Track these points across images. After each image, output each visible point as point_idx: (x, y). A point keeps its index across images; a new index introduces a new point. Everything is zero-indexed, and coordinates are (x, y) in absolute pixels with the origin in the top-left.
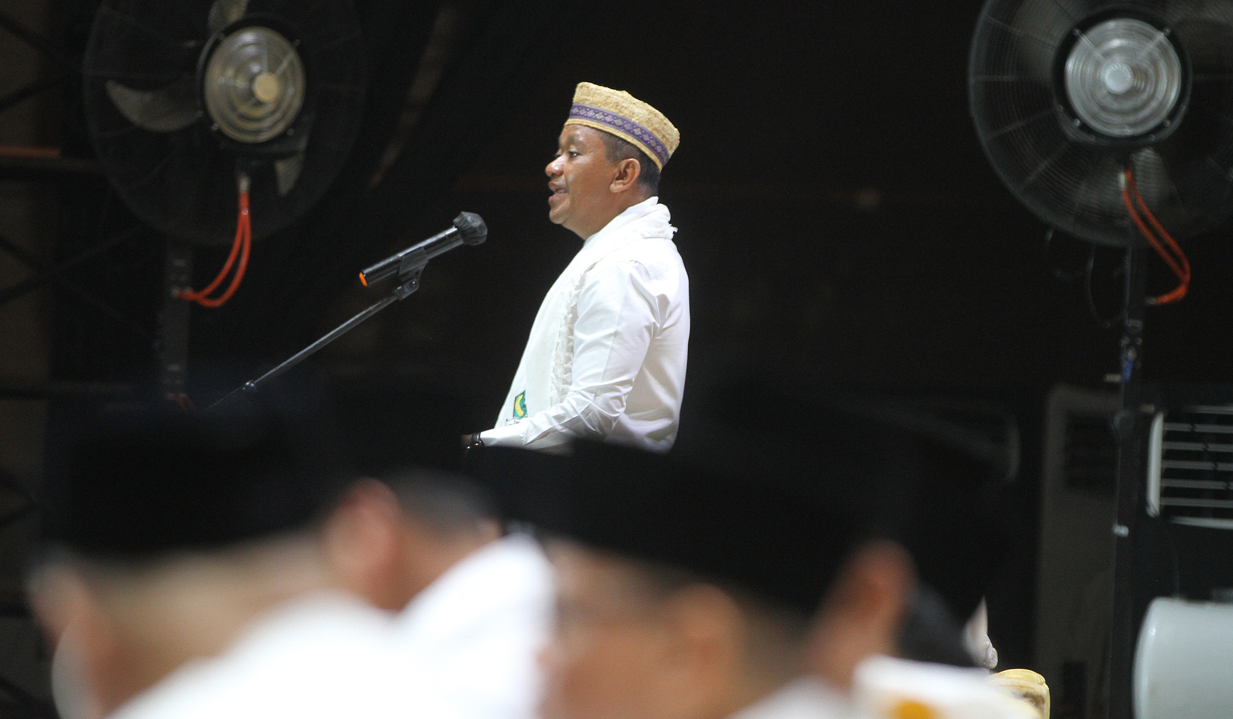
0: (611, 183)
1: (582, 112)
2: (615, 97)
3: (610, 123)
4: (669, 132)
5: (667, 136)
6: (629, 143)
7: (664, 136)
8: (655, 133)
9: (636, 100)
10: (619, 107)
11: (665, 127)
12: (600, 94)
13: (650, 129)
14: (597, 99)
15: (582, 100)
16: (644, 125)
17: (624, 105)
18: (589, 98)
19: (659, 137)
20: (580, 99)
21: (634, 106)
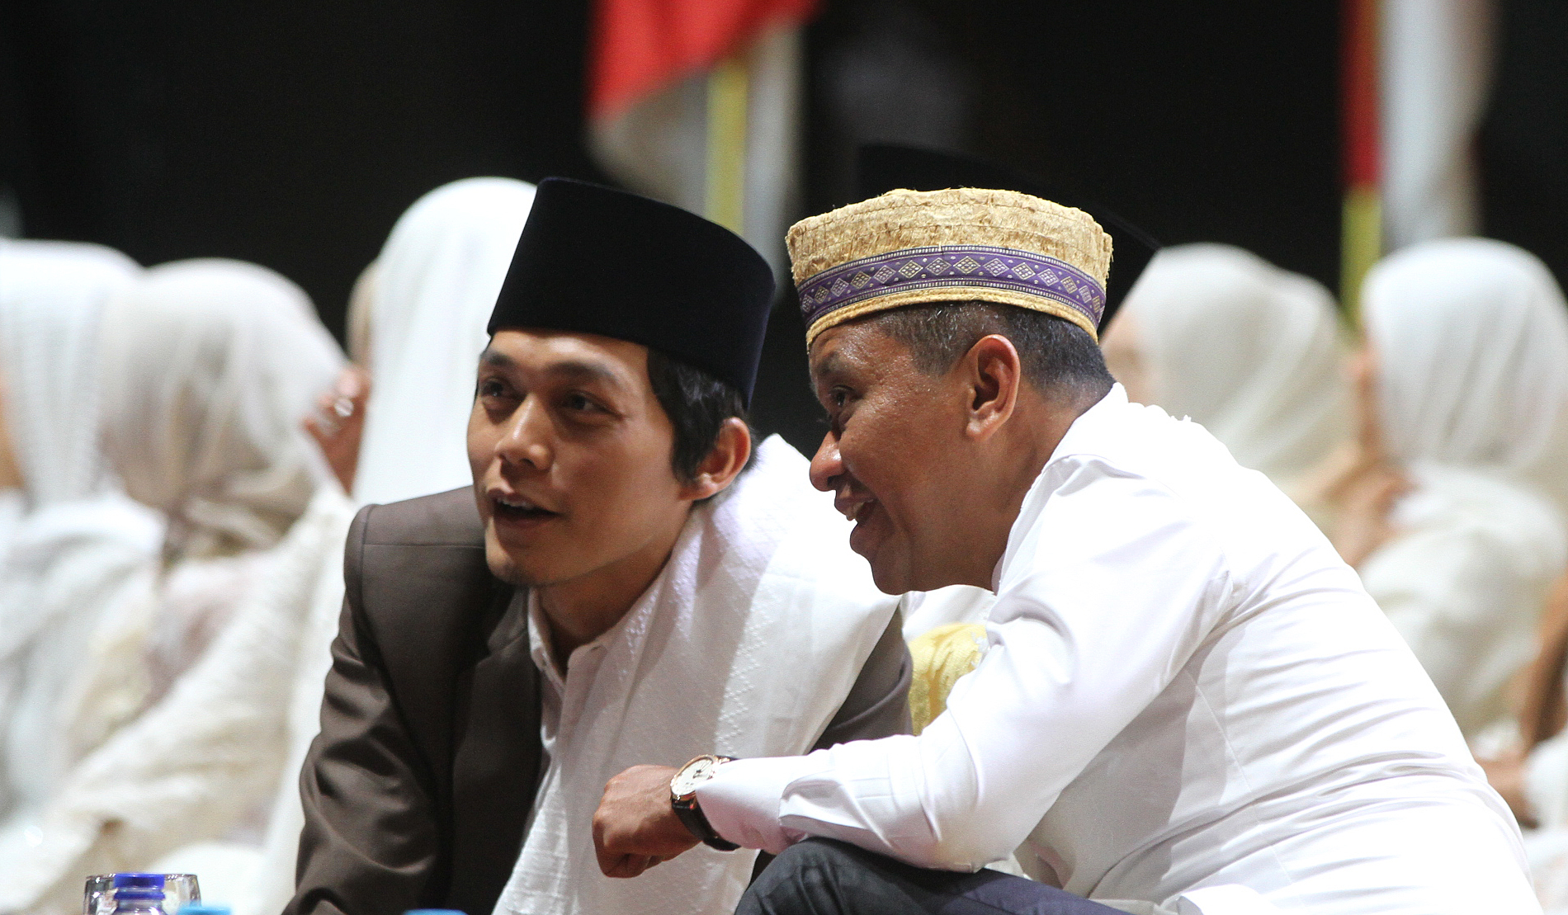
0: (968, 422)
1: (822, 296)
2: (874, 214)
3: (890, 283)
4: (1053, 224)
5: (1054, 237)
6: (958, 304)
7: (1044, 241)
8: (1014, 244)
9: (928, 195)
10: (894, 234)
11: (1035, 217)
12: (839, 230)
13: (996, 243)
14: (835, 246)
15: (809, 269)
16: (978, 240)
17: (900, 222)
18: (821, 253)
19: (1032, 249)
20: (804, 269)
21: (929, 211)
